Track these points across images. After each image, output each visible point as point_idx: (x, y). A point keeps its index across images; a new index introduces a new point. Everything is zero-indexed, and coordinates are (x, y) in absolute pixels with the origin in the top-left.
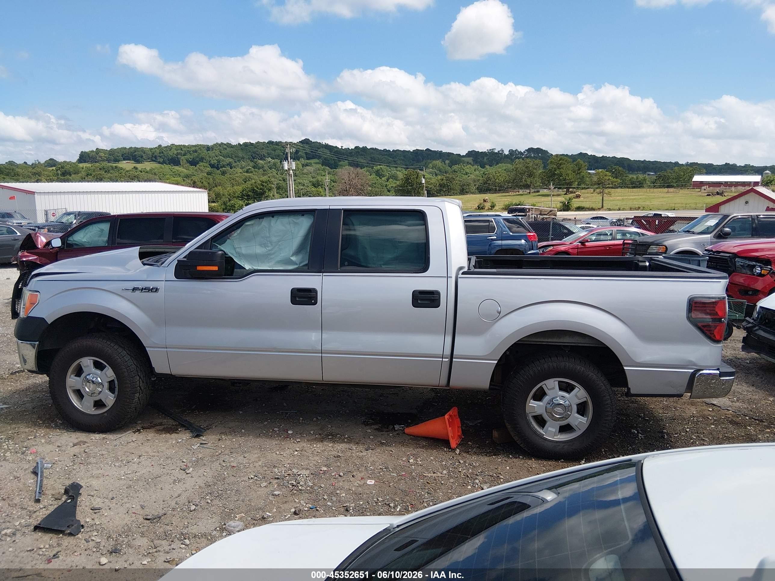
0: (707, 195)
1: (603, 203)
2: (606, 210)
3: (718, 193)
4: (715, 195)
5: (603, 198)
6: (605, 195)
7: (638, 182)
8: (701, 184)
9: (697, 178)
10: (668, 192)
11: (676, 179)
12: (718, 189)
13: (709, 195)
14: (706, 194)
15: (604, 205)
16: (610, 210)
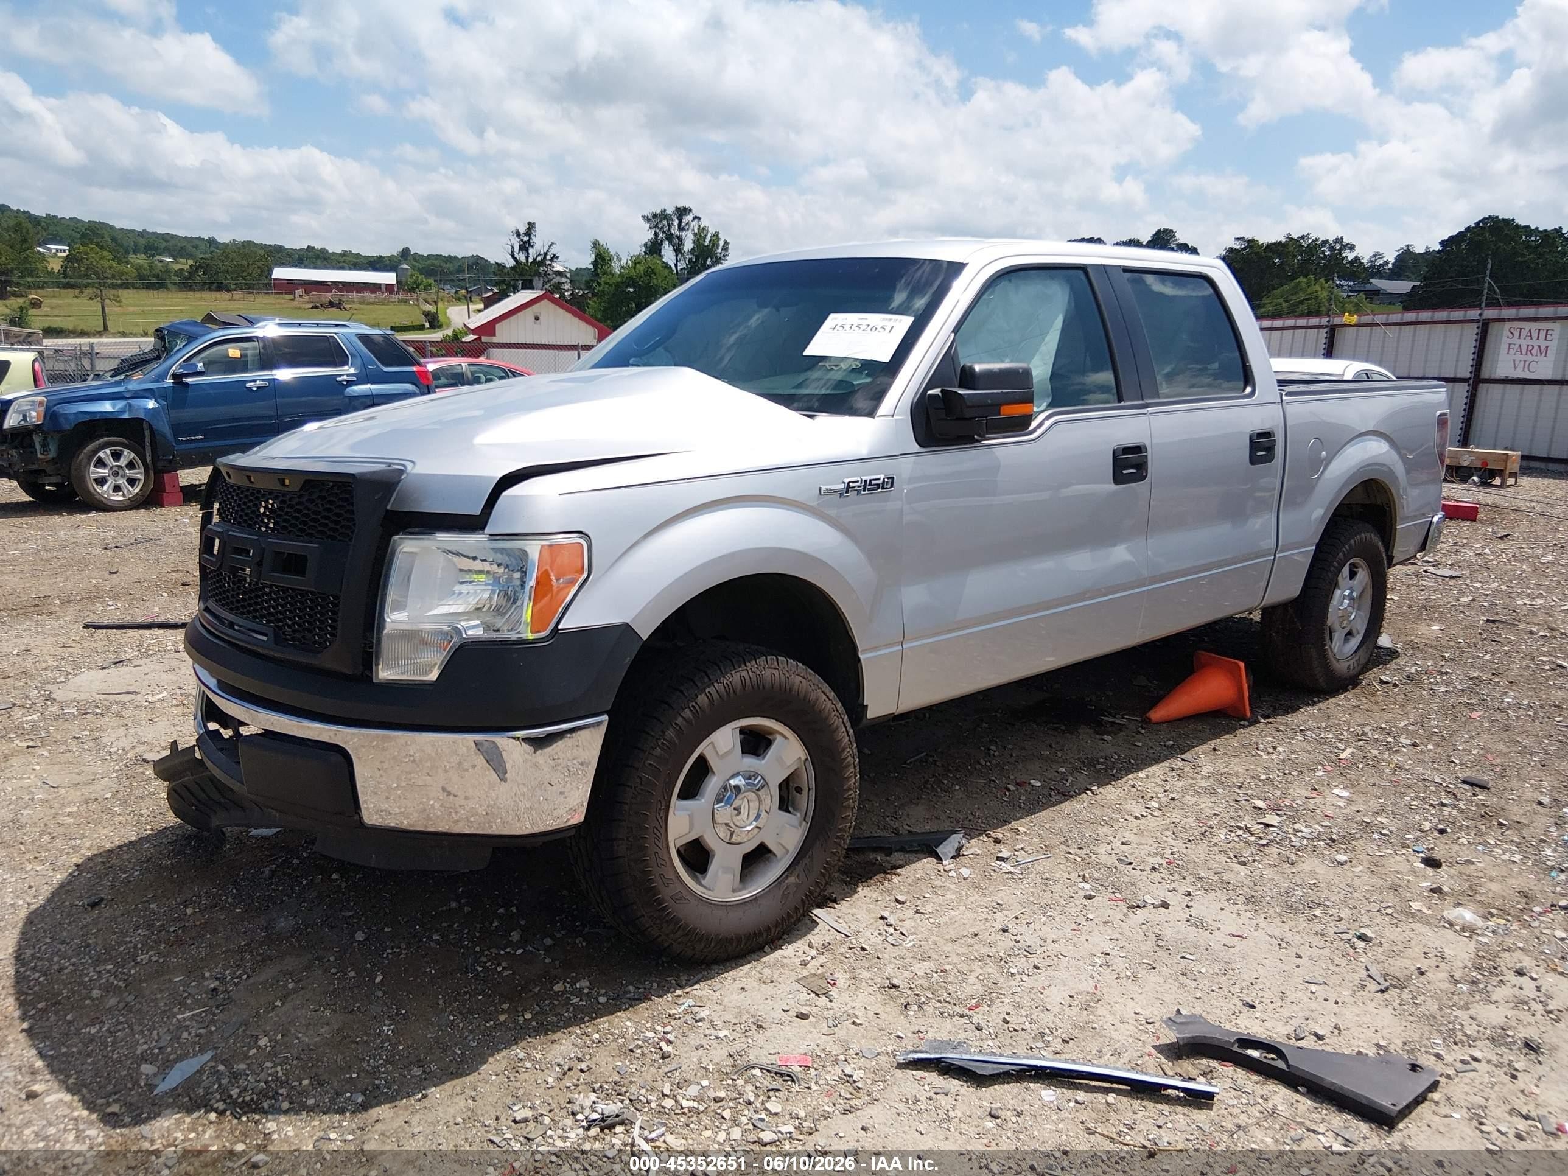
0: (313, 308)
1: (104, 319)
2: (114, 335)
3: (331, 304)
4: (327, 307)
5: (103, 308)
6: (107, 302)
7: (154, 276)
8: (290, 286)
9: (280, 273)
10: (232, 299)
11: (233, 272)
12: (328, 297)
13: (317, 307)
14: (310, 305)
15: (109, 324)
16: (123, 334)
